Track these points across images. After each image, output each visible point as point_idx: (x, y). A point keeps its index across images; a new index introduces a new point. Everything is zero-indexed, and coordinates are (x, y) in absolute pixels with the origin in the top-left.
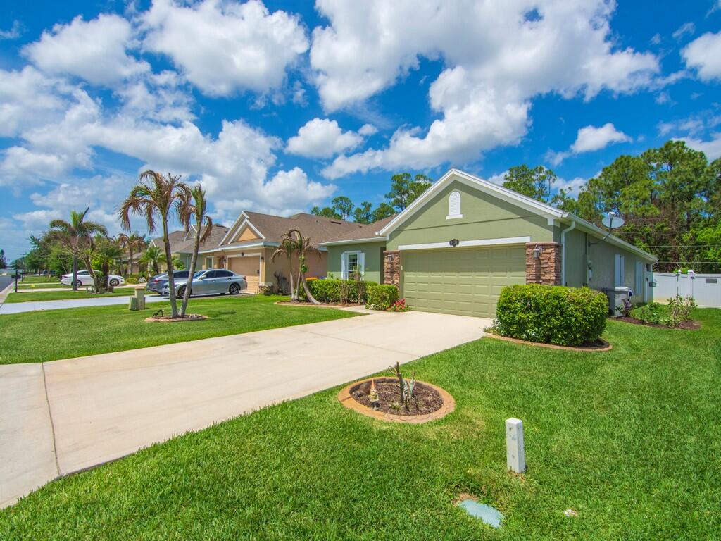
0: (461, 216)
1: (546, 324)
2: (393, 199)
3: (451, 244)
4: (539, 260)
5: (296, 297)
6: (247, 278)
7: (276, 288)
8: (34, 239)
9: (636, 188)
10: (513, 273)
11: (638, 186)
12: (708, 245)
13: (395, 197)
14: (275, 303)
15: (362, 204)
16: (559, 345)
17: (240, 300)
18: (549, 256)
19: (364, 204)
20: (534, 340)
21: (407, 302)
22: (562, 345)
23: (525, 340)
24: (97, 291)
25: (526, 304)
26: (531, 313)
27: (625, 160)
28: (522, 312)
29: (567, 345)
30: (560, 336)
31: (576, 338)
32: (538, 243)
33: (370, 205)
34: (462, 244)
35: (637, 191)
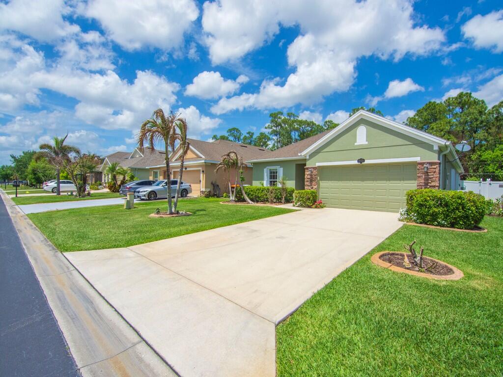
0: (367, 143)
1: (453, 215)
2: (271, 130)
3: (358, 162)
4: (427, 173)
5: (234, 199)
6: (192, 185)
7: (212, 193)
8: (13, 157)
9: (441, 124)
10: (406, 182)
11: (442, 123)
12: (489, 162)
13: (271, 128)
14: (221, 203)
15: (247, 133)
16: (460, 228)
17: (192, 201)
18: (435, 170)
19: (249, 133)
20: (443, 226)
21: (323, 201)
22: (462, 229)
23: (436, 226)
24: (80, 195)
25: (437, 202)
26: (442, 208)
27: (432, 105)
28: (435, 207)
29: (465, 229)
30: (461, 223)
31: (471, 223)
32: (427, 161)
33: (253, 134)
34: (367, 162)
35: (441, 126)
